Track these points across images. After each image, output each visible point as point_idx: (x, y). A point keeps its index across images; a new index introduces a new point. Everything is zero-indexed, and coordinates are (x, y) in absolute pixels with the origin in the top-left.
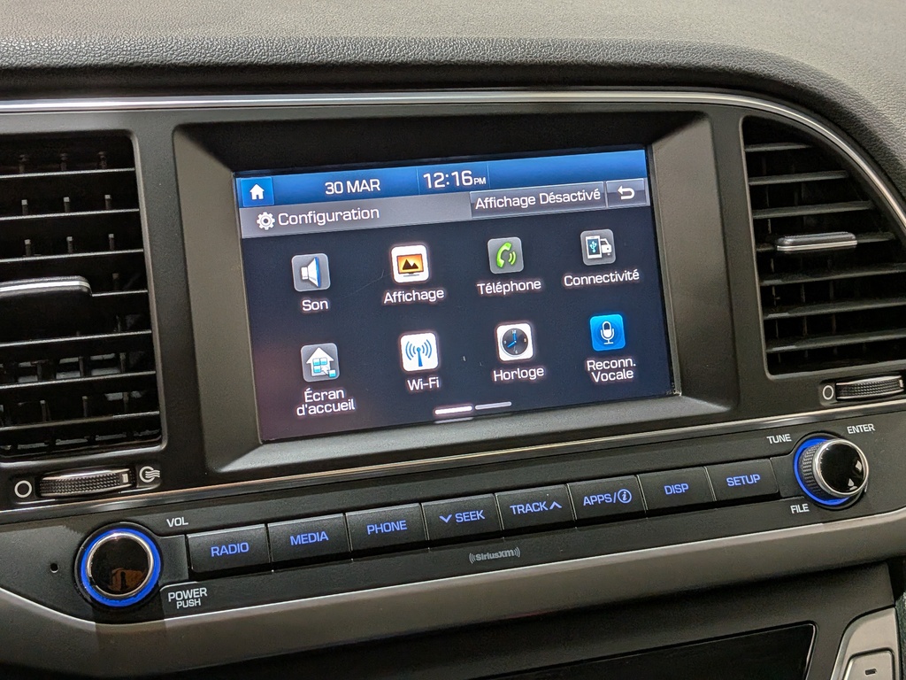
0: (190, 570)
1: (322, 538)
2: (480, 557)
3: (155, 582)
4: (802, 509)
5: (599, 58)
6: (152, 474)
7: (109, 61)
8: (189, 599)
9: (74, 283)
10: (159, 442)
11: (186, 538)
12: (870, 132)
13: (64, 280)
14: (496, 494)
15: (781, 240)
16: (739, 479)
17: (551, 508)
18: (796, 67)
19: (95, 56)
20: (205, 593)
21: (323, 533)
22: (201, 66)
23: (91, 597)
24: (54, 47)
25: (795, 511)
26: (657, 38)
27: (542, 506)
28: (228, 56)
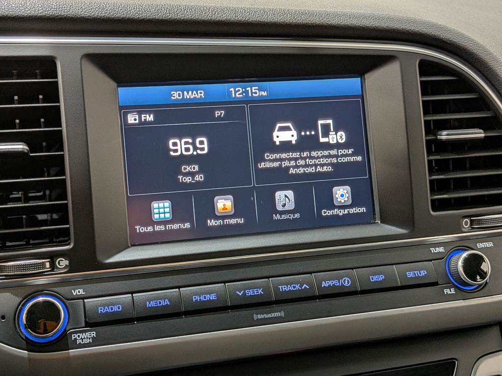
0: (85, 321)
1: (166, 303)
2: (260, 316)
3: (64, 328)
4: (451, 291)
5: (336, 22)
6: (63, 263)
7: (44, 14)
8: (84, 338)
9: (20, 147)
10: (69, 244)
11: (84, 302)
12: (493, 70)
13: (13, 145)
14: (270, 279)
15: (440, 132)
16: (413, 273)
17: (303, 288)
18: (450, 31)
19: (35, 11)
20: (94, 335)
21: (166, 300)
22: (99, 19)
23: (26, 337)
24: (10, 5)
25: (447, 293)
26: (370, 12)
27: (298, 287)
28: (115, 14)
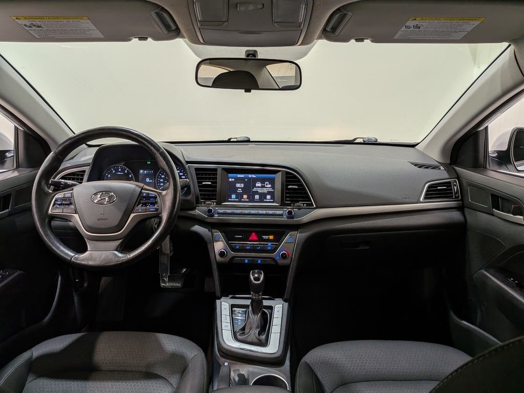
6: (215, 203)
9: (210, 183)
10: (216, 200)
11: (217, 210)
20: (218, 215)
23: (207, 214)
